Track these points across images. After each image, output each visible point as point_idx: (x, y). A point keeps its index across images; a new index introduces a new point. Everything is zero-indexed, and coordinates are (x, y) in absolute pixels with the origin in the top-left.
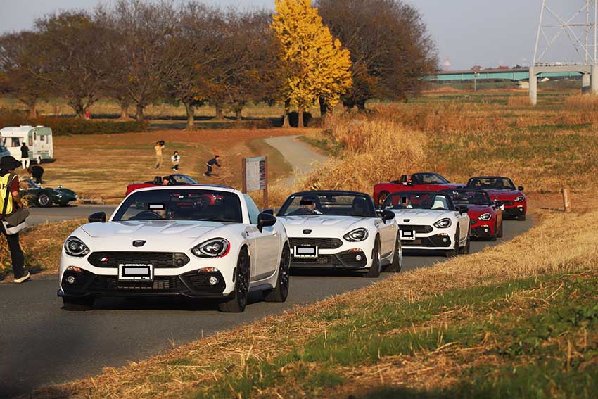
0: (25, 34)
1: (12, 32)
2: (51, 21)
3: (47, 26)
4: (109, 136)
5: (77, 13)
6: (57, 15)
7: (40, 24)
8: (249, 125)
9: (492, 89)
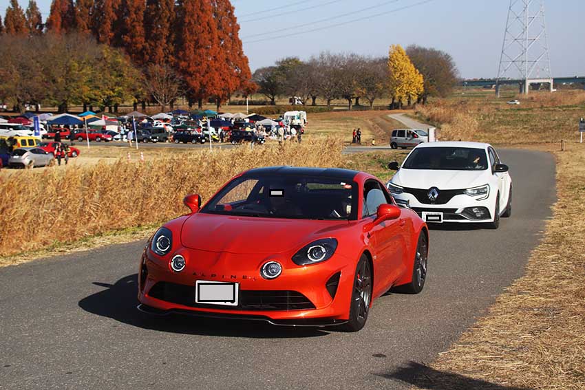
0: (271, 68)
2: (282, 62)
3: (280, 64)
6: (285, 59)
7: (277, 63)
8: (376, 108)
9: (473, 90)
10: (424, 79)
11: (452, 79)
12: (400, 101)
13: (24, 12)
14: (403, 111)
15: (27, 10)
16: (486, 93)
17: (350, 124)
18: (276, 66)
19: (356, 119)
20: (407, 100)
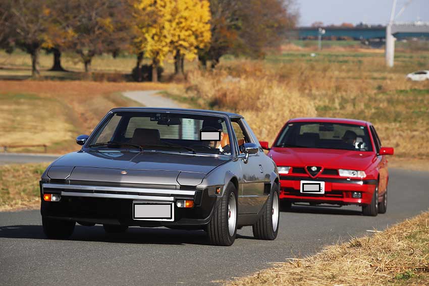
8: (99, 77)
9: (338, 48)
10: (212, 12)
11: (279, 16)
12: (156, 62)
14: (161, 85)
16: (364, 55)
17: (25, 107)
19: (45, 99)
20: (172, 61)
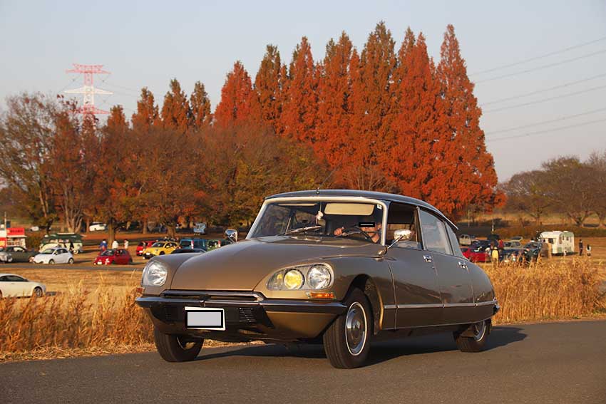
0: (534, 172)
1: (526, 171)
2: (552, 163)
3: (549, 166)
4: (599, 238)
5: (570, 158)
6: (557, 159)
7: (545, 165)
13: (188, 99)
15: (192, 96)
18: (542, 169)
